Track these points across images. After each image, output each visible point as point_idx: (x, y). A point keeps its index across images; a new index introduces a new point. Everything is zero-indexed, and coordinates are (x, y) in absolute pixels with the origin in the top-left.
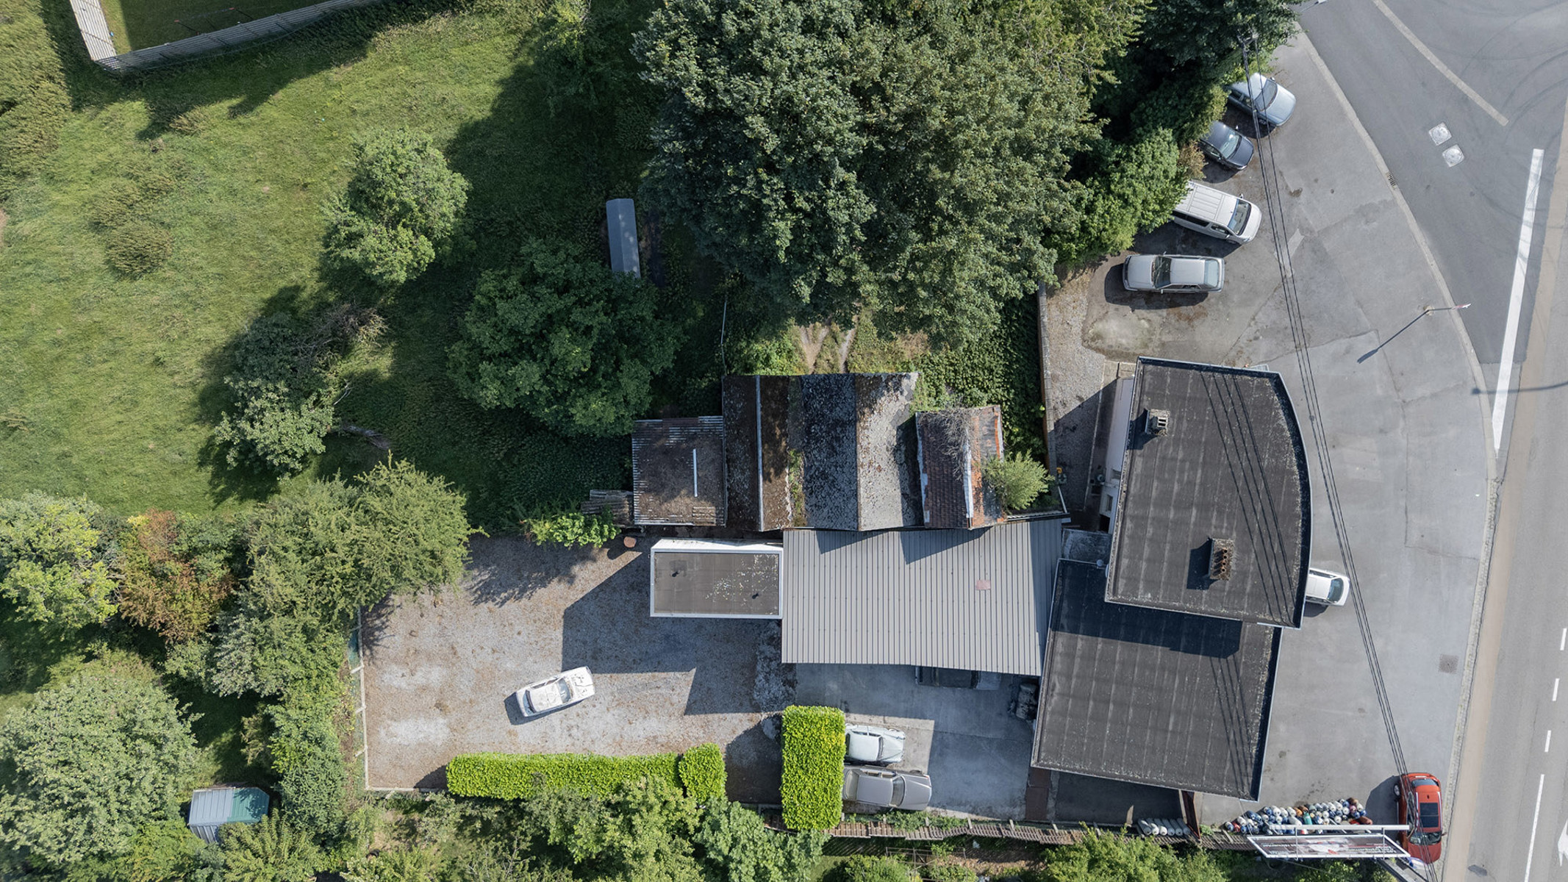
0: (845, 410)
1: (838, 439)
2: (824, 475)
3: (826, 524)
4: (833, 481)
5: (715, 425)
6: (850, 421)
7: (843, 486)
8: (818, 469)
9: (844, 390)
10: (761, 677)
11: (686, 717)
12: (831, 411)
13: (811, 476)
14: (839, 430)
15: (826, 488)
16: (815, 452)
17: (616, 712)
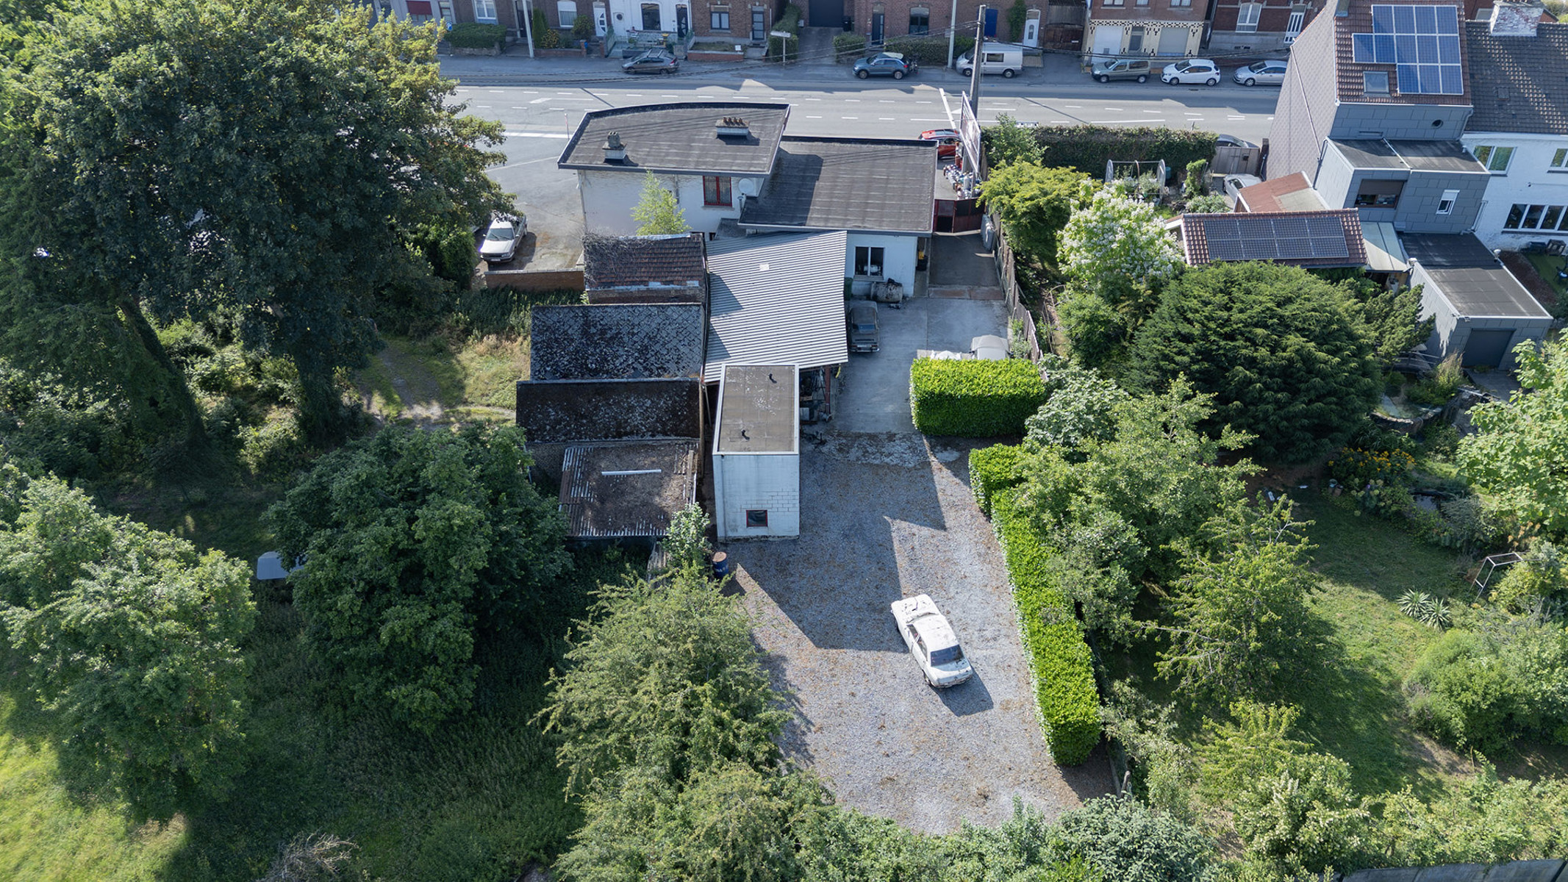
0: (572, 322)
1: (603, 332)
2: (644, 350)
3: (698, 350)
4: (650, 339)
5: (575, 455)
6: (584, 316)
7: (654, 325)
8: (636, 359)
9: (550, 323)
10: (887, 460)
11: (947, 525)
12: (572, 340)
13: (646, 369)
14: (593, 330)
15: (657, 347)
16: (617, 363)
17: (952, 591)
